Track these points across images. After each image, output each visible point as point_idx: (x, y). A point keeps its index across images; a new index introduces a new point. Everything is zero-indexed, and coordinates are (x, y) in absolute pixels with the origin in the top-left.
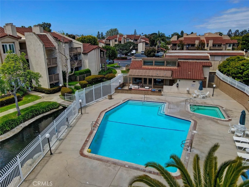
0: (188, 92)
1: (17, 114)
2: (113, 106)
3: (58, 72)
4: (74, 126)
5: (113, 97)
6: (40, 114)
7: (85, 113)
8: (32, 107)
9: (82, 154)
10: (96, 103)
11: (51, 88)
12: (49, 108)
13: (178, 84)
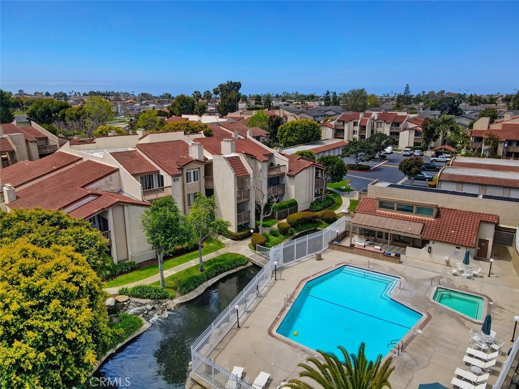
0: (448, 263)
1: (199, 269)
2: (320, 272)
3: (250, 209)
4: (265, 296)
5: (323, 257)
6: (225, 271)
7: (280, 279)
8: (215, 260)
9: (270, 333)
10: (297, 264)
11: (238, 232)
12: (235, 264)
13: (430, 248)
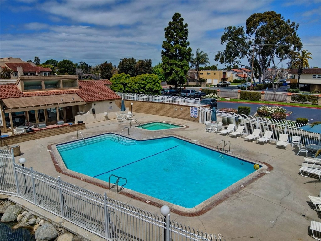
0: (107, 118)
13: (93, 110)
